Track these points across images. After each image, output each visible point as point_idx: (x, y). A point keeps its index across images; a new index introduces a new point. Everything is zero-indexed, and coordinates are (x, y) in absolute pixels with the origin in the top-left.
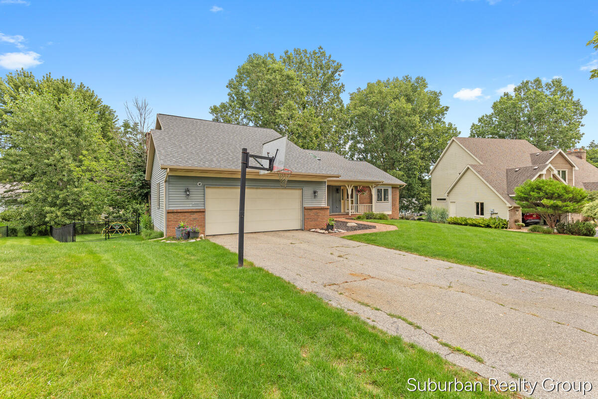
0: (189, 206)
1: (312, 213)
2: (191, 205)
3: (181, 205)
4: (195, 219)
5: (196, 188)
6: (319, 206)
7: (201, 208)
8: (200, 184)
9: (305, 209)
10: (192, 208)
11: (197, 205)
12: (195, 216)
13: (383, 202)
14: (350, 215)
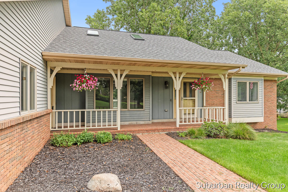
13: (249, 102)
14: (178, 126)
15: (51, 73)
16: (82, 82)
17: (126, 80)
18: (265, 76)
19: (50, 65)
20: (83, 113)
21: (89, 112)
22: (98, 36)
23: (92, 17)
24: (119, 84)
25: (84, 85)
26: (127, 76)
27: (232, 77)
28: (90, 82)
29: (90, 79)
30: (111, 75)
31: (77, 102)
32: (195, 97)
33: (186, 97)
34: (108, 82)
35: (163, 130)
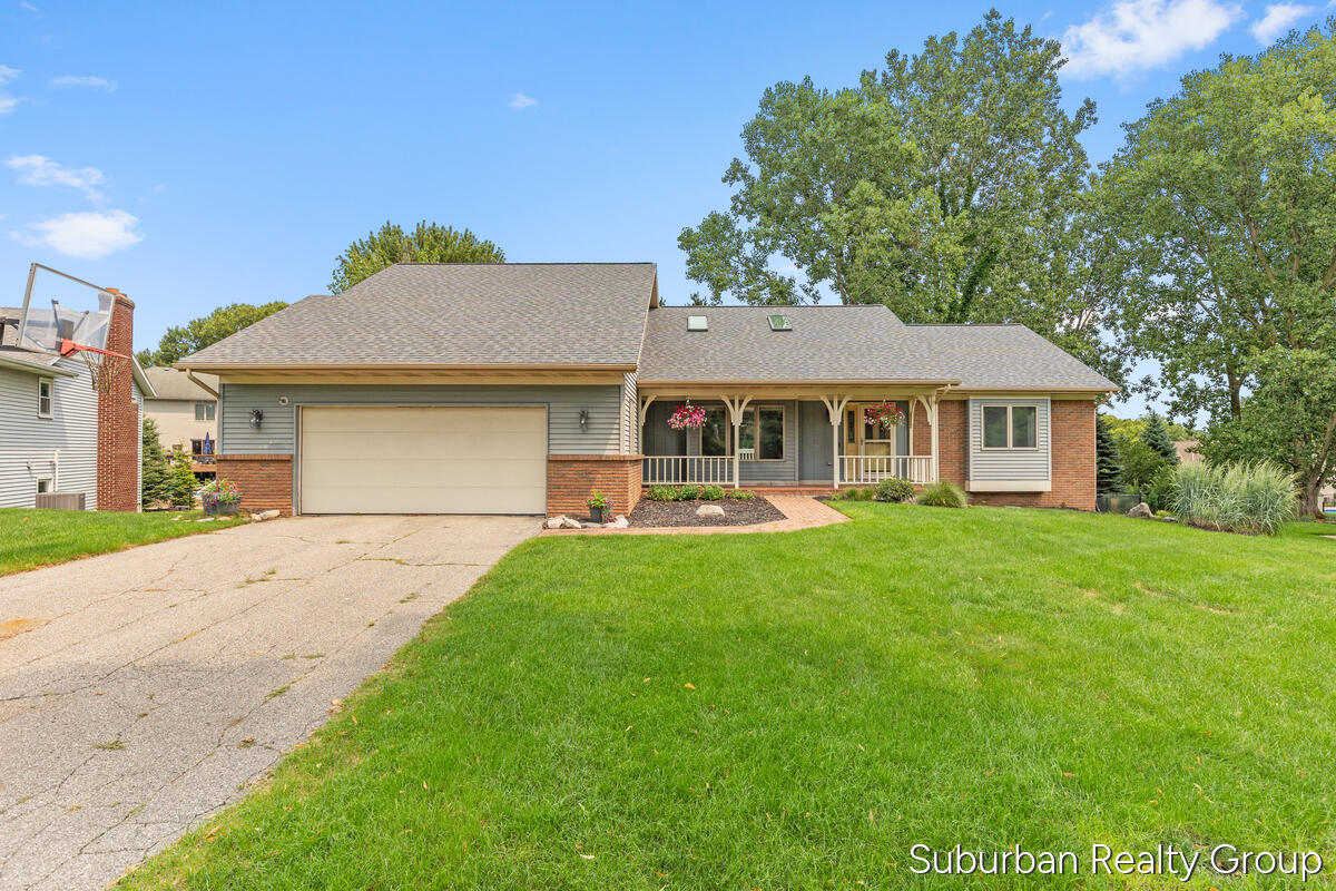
0: (262, 448)
1: (570, 472)
2: (266, 447)
3: (247, 447)
4: (269, 476)
5: (276, 410)
6: (600, 453)
7: (284, 453)
8: (284, 401)
9: (552, 462)
10: (268, 452)
11: (277, 447)
12: (271, 469)
13: (1011, 448)
14: (836, 487)
15: (643, 406)
16: (684, 417)
17: (751, 409)
18: (1052, 393)
19: (644, 393)
20: (684, 461)
21: (692, 460)
22: (706, 330)
23: (696, 230)
24: (736, 417)
25: (687, 420)
26: (750, 404)
27: (971, 398)
28: (695, 416)
29: (694, 412)
30: (723, 403)
31: (673, 442)
32: (889, 438)
33: (871, 438)
34: (724, 413)
35: (810, 493)
